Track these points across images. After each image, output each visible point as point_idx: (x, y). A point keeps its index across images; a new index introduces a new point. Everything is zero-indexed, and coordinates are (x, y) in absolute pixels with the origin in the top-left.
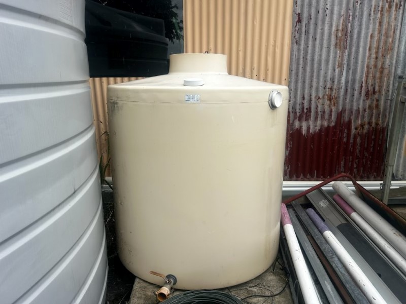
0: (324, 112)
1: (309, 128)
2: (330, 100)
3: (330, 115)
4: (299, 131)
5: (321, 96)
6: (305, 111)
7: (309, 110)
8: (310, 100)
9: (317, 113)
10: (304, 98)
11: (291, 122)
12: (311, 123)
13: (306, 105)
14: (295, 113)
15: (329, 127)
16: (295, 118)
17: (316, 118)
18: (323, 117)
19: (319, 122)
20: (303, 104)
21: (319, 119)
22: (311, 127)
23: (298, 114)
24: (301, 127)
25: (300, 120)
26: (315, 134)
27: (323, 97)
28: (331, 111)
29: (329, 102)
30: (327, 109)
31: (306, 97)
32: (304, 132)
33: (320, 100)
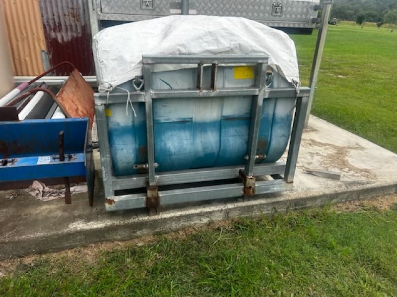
0: (71, 26)
1: (63, 38)
2: (74, 17)
3: (77, 28)
4: (55, 40)
5: (67, 14)
6: (57, 25)
7: (60, 24)
8: (59, 16)
9: (66, 26)
10: (53, 15)
11: (48, 32)
12: (64, 34)
13: (57, 21)
14: (50, 26)
15: (77, 37)
16: (51, 30)
17: (67, 30)
18: (71, 30)
19: (69, 34)
20: (54, 19)
21: (69, 31)
22: (65, 37)
23: (52, 27)
24: (57, 36)
25: (54, 31)
26: (68, 42)
27: (69, 15)
28: (76, 25)
29: (73, 19)
30: (73, 24)
31: (55, 13)
32: (60, 41)
33: (66, 17)
